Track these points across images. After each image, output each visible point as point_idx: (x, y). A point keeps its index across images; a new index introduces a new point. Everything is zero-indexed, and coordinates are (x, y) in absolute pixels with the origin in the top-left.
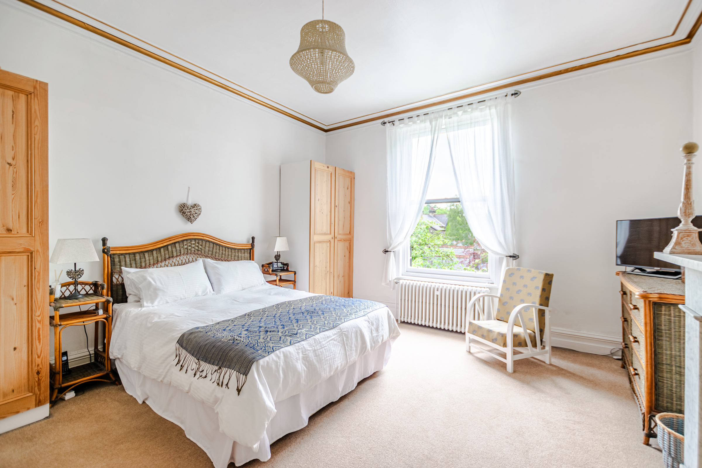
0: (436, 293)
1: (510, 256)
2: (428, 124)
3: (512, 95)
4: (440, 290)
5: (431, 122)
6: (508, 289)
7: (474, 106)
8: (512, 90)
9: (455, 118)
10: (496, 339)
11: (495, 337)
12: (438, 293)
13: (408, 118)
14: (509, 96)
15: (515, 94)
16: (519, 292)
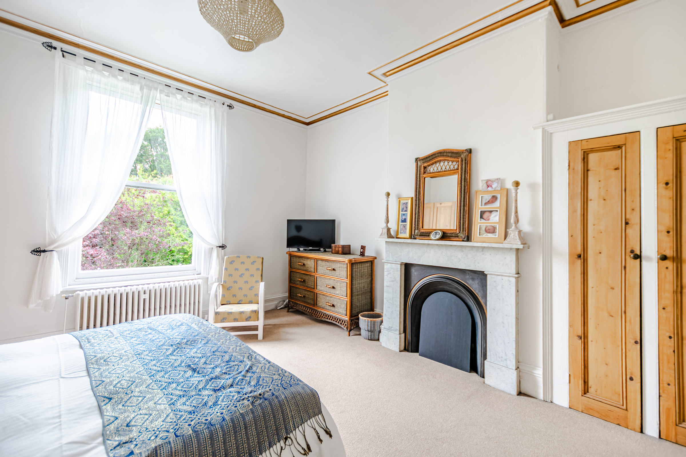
0: (143, 297)
1: (220, 247)
2: (137, 88)
3: (228, 106)
4: (148, 293)
5: (142, 89)
6: (230, 275)
7: (194, 97)
8: (228, 101)
9: (171, 99)
10: (250, 317)
11: (248, 316)
12: (147, 296)
13: (103, 64)
14: (225, 106)
15: (230, 106)
16: (241, 276)
